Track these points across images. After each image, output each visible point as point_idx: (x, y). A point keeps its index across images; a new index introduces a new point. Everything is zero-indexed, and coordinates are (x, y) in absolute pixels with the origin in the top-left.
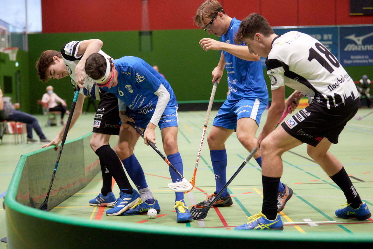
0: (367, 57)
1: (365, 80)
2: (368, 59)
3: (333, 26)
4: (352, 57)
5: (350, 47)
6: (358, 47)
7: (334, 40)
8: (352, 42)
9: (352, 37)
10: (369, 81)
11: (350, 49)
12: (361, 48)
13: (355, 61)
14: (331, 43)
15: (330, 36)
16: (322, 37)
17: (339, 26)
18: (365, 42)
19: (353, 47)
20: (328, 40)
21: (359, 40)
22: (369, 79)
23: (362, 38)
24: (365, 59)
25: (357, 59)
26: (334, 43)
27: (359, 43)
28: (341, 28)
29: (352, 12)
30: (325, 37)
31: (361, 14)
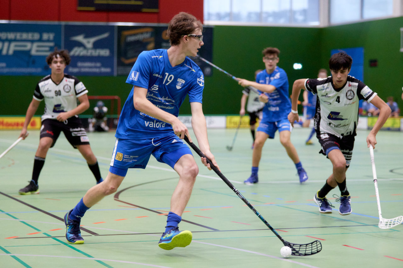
0: (98, 64)
1: (100, 108)
2: (99, 67)
3: (56, 23)
4: (79, 64)
5: (77, 51)
6: (87, 52)
7: (56, 41)
8: (80, 45)
9: (80, 38)
10: (105, 109)
11: (77, 54)
12: (91, 53)
13: (83, 70)
14: (52, 44)
15: (52, 36)
16: (41, 37)
17: (63, 23)
18: (96, 45)
19: (81, 51)
20: (48, 41)
21: (89, 42)
22: (106, 106)
23: (93, 40)
24: (96, 67)
25: (86, 67)
26: (56, 45)
27: (89, 46)
28: (66, 26)
29: (80, 5)
30: (45, 36)
31: (92, 9)
